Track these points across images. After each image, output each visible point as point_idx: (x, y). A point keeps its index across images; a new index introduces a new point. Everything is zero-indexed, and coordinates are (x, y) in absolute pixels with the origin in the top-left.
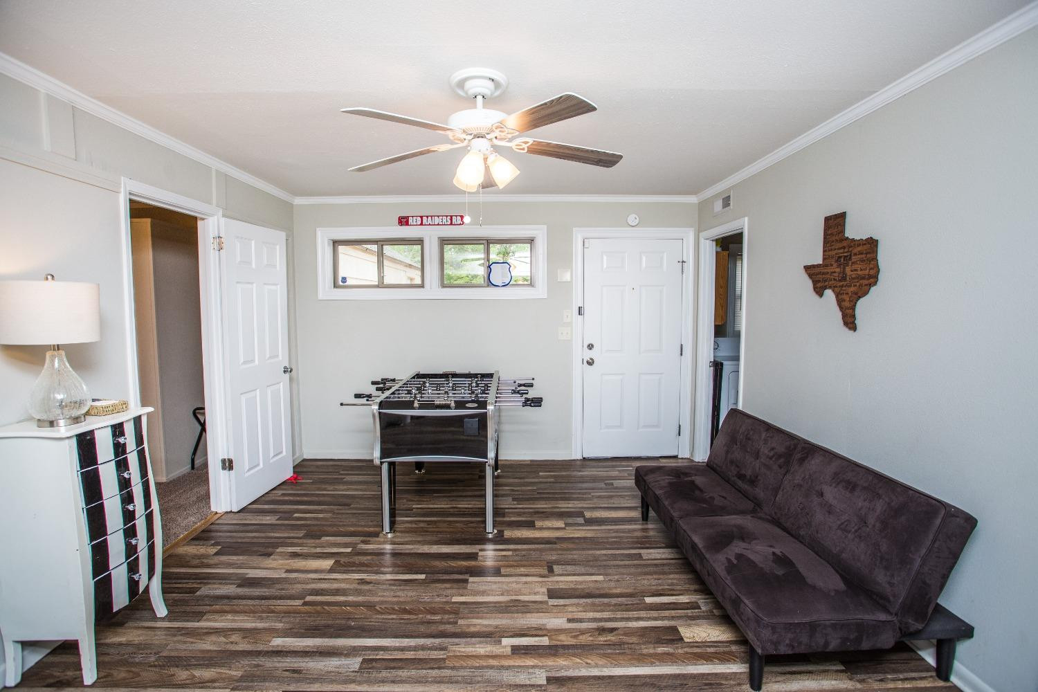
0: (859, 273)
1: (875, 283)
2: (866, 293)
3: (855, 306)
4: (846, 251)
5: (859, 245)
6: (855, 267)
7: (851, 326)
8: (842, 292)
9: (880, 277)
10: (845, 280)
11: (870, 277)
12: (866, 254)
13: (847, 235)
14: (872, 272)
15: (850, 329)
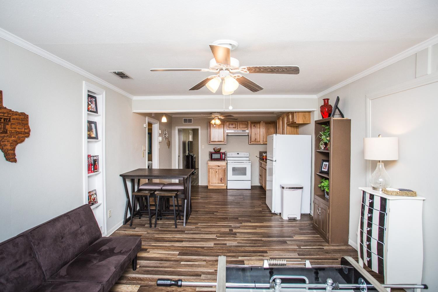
0: (17, 130)
1: (28, 136)
2: (22, 141)
3: (15, 148)
4: (5, 115)
5: (16, 115)
6: (13, 126)
7: (13, 160)
8: (4, 140)
9: (31, 133)
10: (6, 133)
11: (26, 133)
12: (22, 121)
13: (4, 105)
14: (26, 131)
15: (12, 162)
